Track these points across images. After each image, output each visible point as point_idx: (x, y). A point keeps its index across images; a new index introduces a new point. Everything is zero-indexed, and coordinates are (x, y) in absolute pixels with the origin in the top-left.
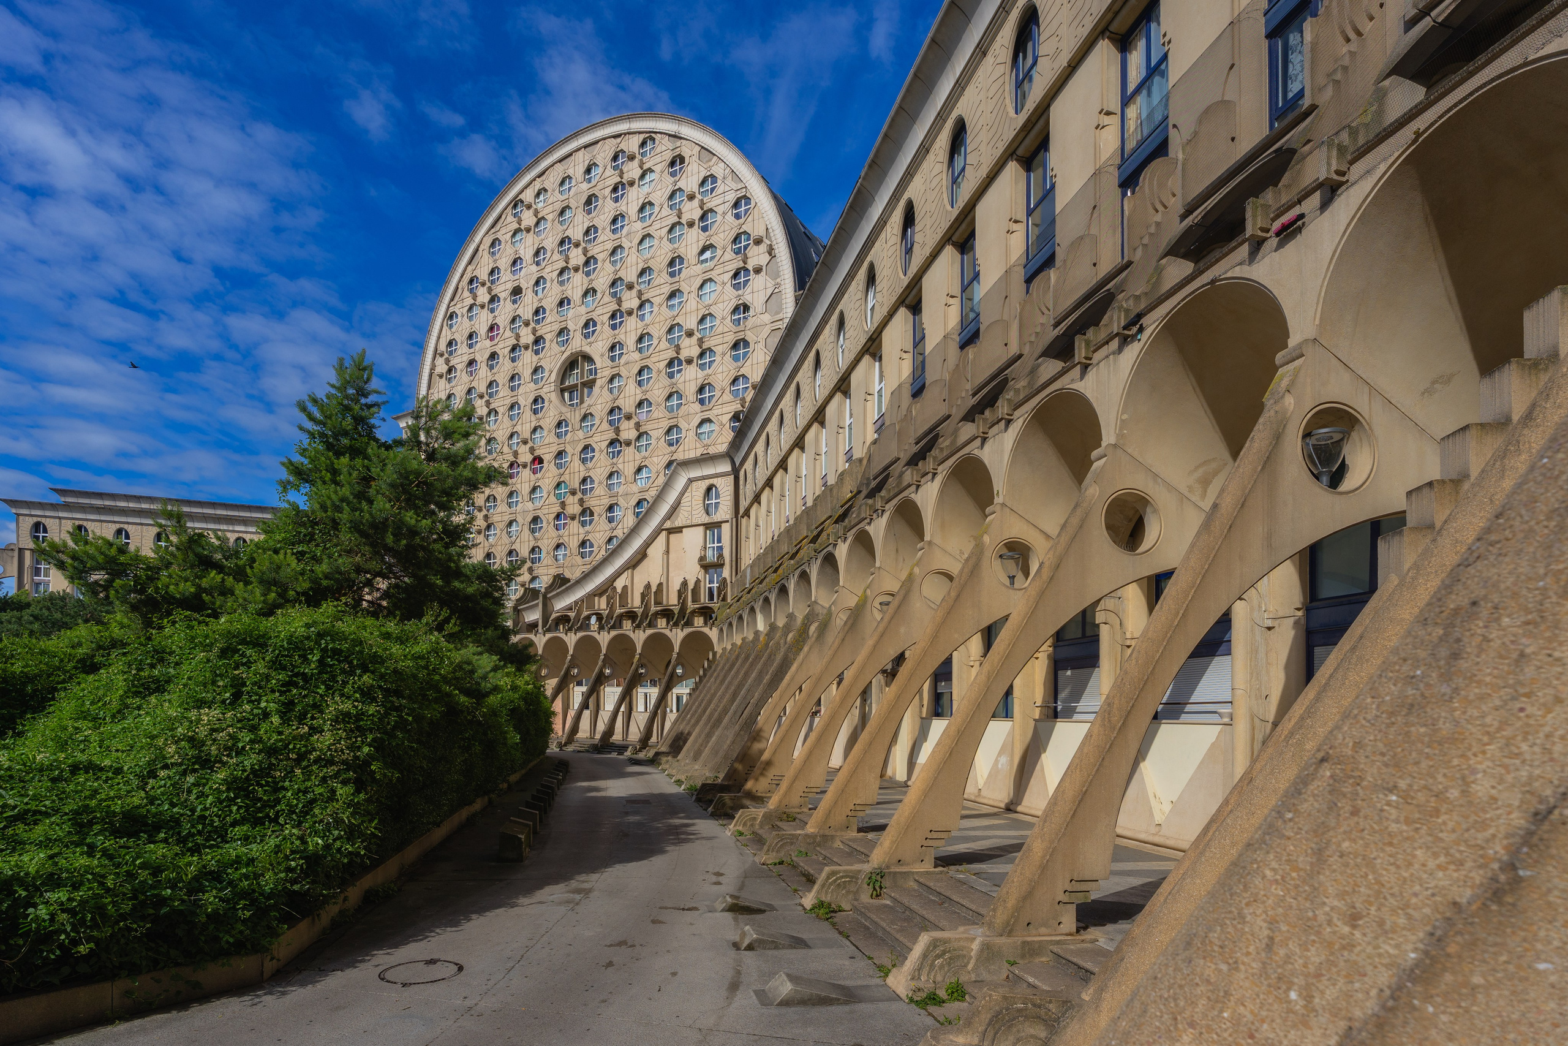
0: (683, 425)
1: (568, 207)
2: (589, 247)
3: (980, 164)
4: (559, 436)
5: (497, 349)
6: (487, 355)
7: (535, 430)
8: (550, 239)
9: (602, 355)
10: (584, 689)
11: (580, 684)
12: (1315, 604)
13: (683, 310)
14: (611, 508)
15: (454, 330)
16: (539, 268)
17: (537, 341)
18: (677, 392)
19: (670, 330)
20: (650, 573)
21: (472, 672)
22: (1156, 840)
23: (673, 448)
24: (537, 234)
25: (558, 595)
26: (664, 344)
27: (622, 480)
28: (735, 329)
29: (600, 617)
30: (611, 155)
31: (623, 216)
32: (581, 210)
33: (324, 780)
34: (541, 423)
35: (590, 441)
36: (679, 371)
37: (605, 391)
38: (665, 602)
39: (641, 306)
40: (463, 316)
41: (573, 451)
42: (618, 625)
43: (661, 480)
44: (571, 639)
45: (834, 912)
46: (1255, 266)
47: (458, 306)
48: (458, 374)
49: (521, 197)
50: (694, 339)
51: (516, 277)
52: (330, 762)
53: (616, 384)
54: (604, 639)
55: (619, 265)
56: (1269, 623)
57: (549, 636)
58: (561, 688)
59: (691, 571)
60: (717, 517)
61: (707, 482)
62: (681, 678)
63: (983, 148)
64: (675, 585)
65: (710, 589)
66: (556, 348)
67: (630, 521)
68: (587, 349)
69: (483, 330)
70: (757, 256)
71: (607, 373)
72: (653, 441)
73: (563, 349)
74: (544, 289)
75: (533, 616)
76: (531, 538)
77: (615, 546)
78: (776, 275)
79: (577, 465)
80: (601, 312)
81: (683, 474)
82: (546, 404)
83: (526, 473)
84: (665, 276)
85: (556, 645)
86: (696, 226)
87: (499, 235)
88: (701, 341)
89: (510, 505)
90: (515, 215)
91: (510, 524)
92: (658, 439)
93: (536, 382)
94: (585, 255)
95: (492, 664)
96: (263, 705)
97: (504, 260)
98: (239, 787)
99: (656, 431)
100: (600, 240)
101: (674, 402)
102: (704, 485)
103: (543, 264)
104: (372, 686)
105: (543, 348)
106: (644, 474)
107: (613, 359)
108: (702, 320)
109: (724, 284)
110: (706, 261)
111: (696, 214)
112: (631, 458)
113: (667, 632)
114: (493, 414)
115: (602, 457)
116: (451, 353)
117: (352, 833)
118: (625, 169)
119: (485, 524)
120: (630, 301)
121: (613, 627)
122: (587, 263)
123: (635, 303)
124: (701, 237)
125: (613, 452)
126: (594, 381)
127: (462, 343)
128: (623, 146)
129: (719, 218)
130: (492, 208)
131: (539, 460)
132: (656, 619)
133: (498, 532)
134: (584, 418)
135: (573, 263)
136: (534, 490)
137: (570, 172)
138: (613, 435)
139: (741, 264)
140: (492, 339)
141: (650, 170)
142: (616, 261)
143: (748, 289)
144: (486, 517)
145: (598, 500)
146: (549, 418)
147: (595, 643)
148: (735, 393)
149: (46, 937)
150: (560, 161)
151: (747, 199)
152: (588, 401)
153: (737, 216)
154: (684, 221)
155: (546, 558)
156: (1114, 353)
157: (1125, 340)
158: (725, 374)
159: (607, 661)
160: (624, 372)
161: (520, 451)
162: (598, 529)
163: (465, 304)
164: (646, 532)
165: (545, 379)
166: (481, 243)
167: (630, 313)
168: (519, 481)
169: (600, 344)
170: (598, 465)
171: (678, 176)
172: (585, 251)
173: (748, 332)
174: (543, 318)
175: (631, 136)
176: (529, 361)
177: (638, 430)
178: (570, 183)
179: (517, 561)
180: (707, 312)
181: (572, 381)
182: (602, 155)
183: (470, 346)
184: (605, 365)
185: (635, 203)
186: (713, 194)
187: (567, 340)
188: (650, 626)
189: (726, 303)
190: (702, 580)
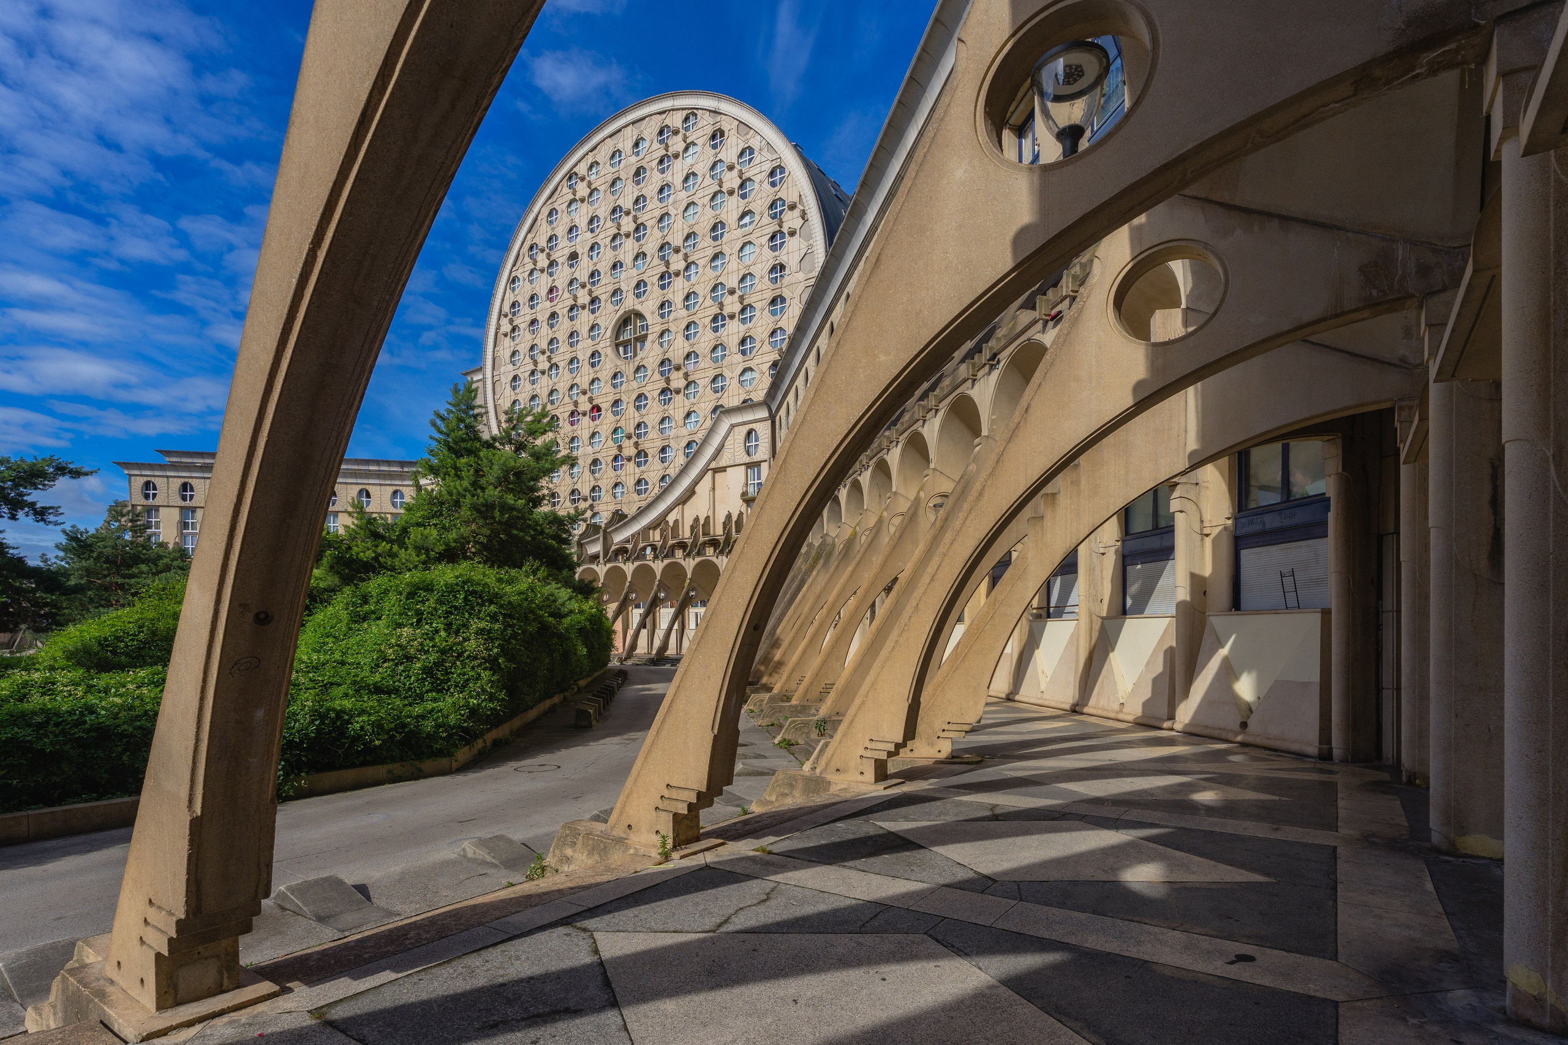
0: (727, 374)
1: (619, 178)
2: (639, 214)
4: (614, 386)
5: (556, 309)
6: (547, 315)
7: (593, 381)
8: (603, 209)
9: (653, 313)
10: (641, 611)
11: (638, 606)
12: (1127, 537)
13: (726, 270)
14: (663, 450)
15: (516, 292)
16: (593, 235)
17: (593, 301)
18: (721, 344)
19: (714, 289)
20: (698, 508)
22: (1040, 702)
23: (718, 395)
24: (591, 203)
25: (617, 529)
26: (709, 302)
27: (673, 424)
28: (772, 286)
29: (654, 548)
30: (657, 130)
31: (669, 186)
32: (630, 181)
33: (473, 668)
34: (599, 375)
35: (644, 390)
36: (723, 326)
37: (656, 345)
38: (712, 533)
39: (687, 268)
40: (524, 280)
41: (628, 400)
42: (671, 553)
43: (708, 423)
44: (629, 568)
45: (792, 745)
46: (1047, 335)
47: (520, 271)
48: (521, 332)
49: (575, 170)
50: (736, 297)
51: (573, 243)
52: (475, 658)
53: (666, 338)
54: (658, 567)
55: (666, 231)
56: (1102, 550)
57: (609, 565)
58: (621, 610)
59: (736, 506)
60: (756, 458)
61: (748, 427)
64: (721, 518)
66: (611, 308)
67: (681, 460)
68: (638, 307)
69: (543, 292)
70: (791, 220)
71: (658, 329)
72: (700, 389)
73: (617, 308)
74: (598, 253)
75: (595, 548)
76: (592, 478)
77: (668, 484)
78: (809, 237)
79: (632, 412)
80: (650, 274)
81: (726, 420)
82: (603, 358)
83: (586, 420)
84: (708, 241)
85: (616, 574)
86: (736, 194)
87: (556, 206)
88: (742, 299)
89: (572, 449)
90: (570, 187)
91: (572, 466)
92: (705, 387)
93: (593, 338)
94: (635, 222)
95: (568, 596)
96: (434, 625)
97: (561, 228)
98: (428, 671)
99: (703, 379)
100: (648, 208)
101: (719, 353)
102: (745, 429)
103: (597, 232)
104: (496, 612)
105: (599, 308)
106: (693, 418)
107: (662, 316)
108: (743, 279)
109: (762, 246)
110: (745, 225)
111: (736, 183)
112: (681, 405)
113: (714, 559)
114: (554, 368)
115: (654, 404)
116: (514, 314)
117: (492, 698)
118: (670, 143)
120: (677, 263)
121: (666, 556)
122: (637, 230)
123: (681, 265)
124: (740, 204)
125: (665, 400)
126: (646, 336)
127: (524, 304)
128: (668, 122)
129: (756, 186)
130: (549, 181)
131: (597, 408)
132: (704, 548)
133: (561, 473)
134: (638, 369)
135: (624, 230)
136: (593, 435)
137: (620, 146)
138: (663, 385)
139: (777, 228)
140: (551, 300)
141: (693, 144)
142: (663, 227)
143: (784, 250)
145: (652, 443)
146: (606, 370)
147: (650, 571)
148: (773, 344)
149: (357, 738)
150: (611, 136)
151: (782, 169)
152: (641, 354)
153: (773, 184)
154: (724, 189)
155: (605, 496)
156: (986, 373)
157: (992, 368)
158: (764, 327)
159: (662, 586)
160: (672, 328)
161: (579, 402)
162: (652, 469)
163: (526, 269)
164: (694, 472)
165: (601, 336)
166: (539, 213)
167: (677, 274)
168: (580, 428)
169: (651, 302)
170: (651, 412)
171: (719, 149)
172: (635, 219)
173: (784, 290)
174: (598, 280)
175: (675, 112)
176: (586, 320)
177: (686, 380)
178: (620, 156)
179: (579, 499)
180: (747, 272)
181: (626, 336)
182: (649, 130)
183: (532, 307)
184: (655, 322)
185: (680, 174)
186: (751, 165)
187: (621, 300)
188: (699, 554)
189: (764, 264)
190: (745, 513)
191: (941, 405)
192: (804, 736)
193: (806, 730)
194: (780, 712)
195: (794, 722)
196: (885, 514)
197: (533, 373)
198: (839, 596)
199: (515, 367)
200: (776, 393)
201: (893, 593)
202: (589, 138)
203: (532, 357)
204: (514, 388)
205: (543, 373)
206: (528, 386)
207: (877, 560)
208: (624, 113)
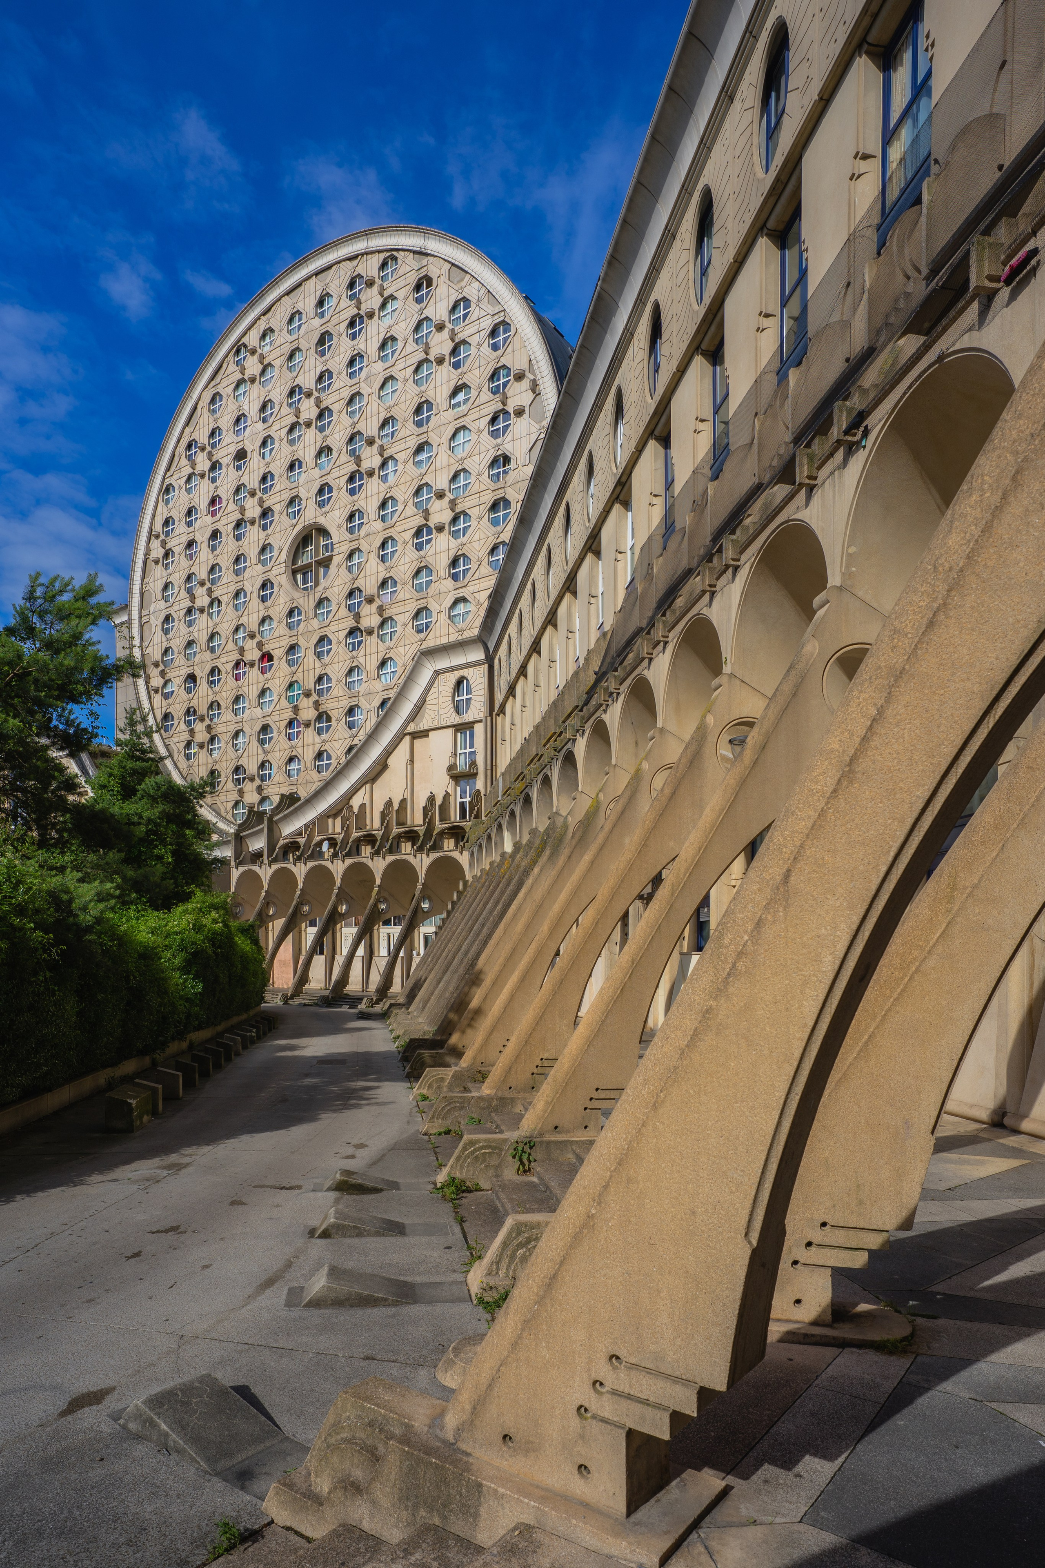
0: (433, 606)
1: (298, 349)
2: (323, 396)
3: (726, 245)
4: (290, 627)
5: (219, 526)
6: (208, 534)
7: (263, 621)
8: (278, 390)
9: (339, 527)
10: (317, 928)
11: (313, 924)
13: (433, 467)
14: (351, 711)
15: (170, 505)
16: (266, 425)
17: (265, 513)
18: (426, 567)
19: (418, 492)
20: (391, 787)
21: (70, 901)
23: (422, 636)
24: (263, 384)
25: (286, 816)
26: (411, 510)
27: (364, 677)
28: (493, 486)
29: (333, 843)
30: (347, 281)
31: (361, 356)
32: (312, 351)
34: (270, 612)
35: (327, 631)
36: (429, 541)
37: (343, 570)
38: (409, 823)
39: (383, 465)
40: (180, 488)
41: (307, 643)
42: (355, 850)
43: (408, 673)
44: (300, 871)
45: (466, 1191)
46: (985, 330)
47: (175, 477)
48: (176, 558)
49: (243, 340)
50: (445, 502)
51: (240, 438)
53: (355, 560)
54: (338, 868)
55: (357, 416)
57: (275, 867)
59: (439, 784)
60: (468, 717)
61: (457, 674)
62: (428, 915)
63: (729, 224)
64: (421, 801)
65: (462, 804)
66: (286, 521)
67: (372, 723)
68: (322, 520)
69: (202, 504)
70: (518, 394)
71: (345, 548)
72: (399, 628)
73: (294, 521)
74: (271, 450)
75: (258, 843)
76: (260, 751)
77: (352, 754)
78: (541, 417)
79: (311, 660)
80: (337, 475)
81: (429, 665)
82: (276, 589)
83: (254, 673)
84: (411, 426)
85: (284, 878)
86: (446, 363)
87: (220, 389)
88: (453, 503)
89: (235, 712)
90: (238, 363)
91: (236, 735)
92: (405, 625)
93: (264, 563)
94: (318, 407)
97: (226, 418)
99: (402, 615)
100: (335, 387)
101: (423, 578)
102: (453, 677)
103: (270, 421)
105: (271, 522)
106: (389, 668)
107: (351, 531)
108: (455, 478)
109: (480, 431)
110: (458, 404)
111: (448, 347)
112: (374, 650)
113: (410, 858)
114: (215, 604)
115: (340, 650)
116: (167, 534)
118: (363, 298)
119: (209, 736)
120: (371, 459)
121: (349, 854)
122: (320, 416)
123: (377, 461)
124: (452, 376)
125: (353, 644)
126: (330, 559)
127: (180, 521)
128: (360, 270)
129: (473, 351)
130: (211, 356)
131: (267, 657)
132: (398, 843)
133: (222, 745)
134: (320, 603)
135: (304, 417)
136: (263, 693)
137: (300, 306)
138: (351, 623)
139: (500, 406)
140: (213, 514)
141: (392, 297)
142: (353, 412)
143: (509, 436)
144: (209, 728)
145: (336, 704)
146: (279, 606)
147: (327, 874)
148: (494, 565)
150: (288, 293)
151: (506, 325)
152: (323, 583)
153: (495, 347)
154: (432, 357)
155: (277, 775)
156: (839, 468)
157: (851, 449)
158: (482, 542)
159: (342, 896)
160: (364, 547)
161: (246, 648)
162: (336, 737)
163: (183, 474)
164: (386, 738)
165: (274, 560)
166: (199, 399)
167: (371, 474)
168: (246, 683)
169: (337, 513)
170: (336, 660)
171: (425, 302)
172: (318, 402)
173: (509, 490)
174: (271, 486)
175: (369, 257)
176: (256, 539)
177: (381, 616)
178: (300, 320)
179: (244, 779)
180: (460, 467)
181: (305, 559)
182: (336, 282)
183: (189, 524)
184: (342, 539)
185: (375, 339)
186: (467, 322)
187: (299, 510)
188: (391, 851)
189: (482, 455)
190: (452, 794)
191: (744, 557)
192: (491, 1172)
193: (494, 1161)
194: (461, 1108)
195: (471, 1143)
196: (645, 765)
197: (189, 611)
198: (569, 903)
199: (168, 604)
200: (493, 624)
201: (655, 904)
202: (262, 296)
203: (189, 591)
204: (166, 632)
205: (202, 611)
206: (183, 629)
207: (631, 841)
208: (305, 260)
